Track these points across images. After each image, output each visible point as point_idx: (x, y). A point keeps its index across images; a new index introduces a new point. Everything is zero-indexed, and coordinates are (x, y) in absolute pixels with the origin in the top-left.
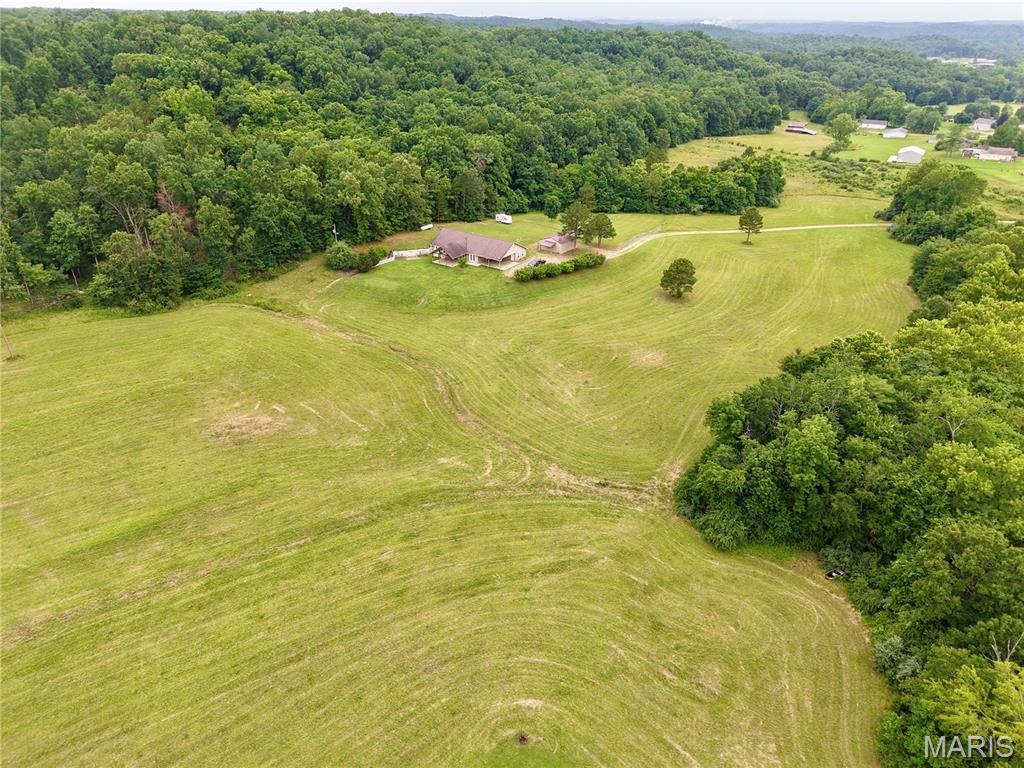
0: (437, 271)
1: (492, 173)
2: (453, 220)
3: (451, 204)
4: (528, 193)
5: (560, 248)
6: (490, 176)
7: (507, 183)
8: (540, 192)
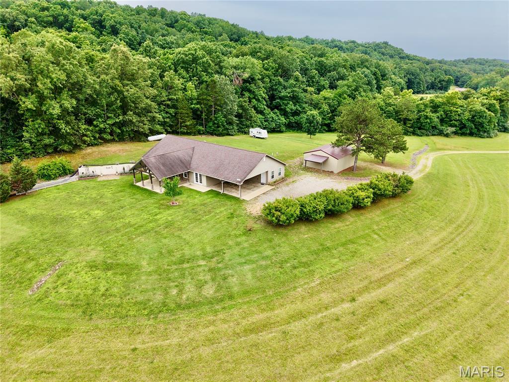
0: (138, 196)
1: (250, 91)
2: (199, 133)
3: (196, 115)
4: (285, 113)
5: (335, 165)
6: (247, 94)
7: (265, 103)
8: (296, 113)
